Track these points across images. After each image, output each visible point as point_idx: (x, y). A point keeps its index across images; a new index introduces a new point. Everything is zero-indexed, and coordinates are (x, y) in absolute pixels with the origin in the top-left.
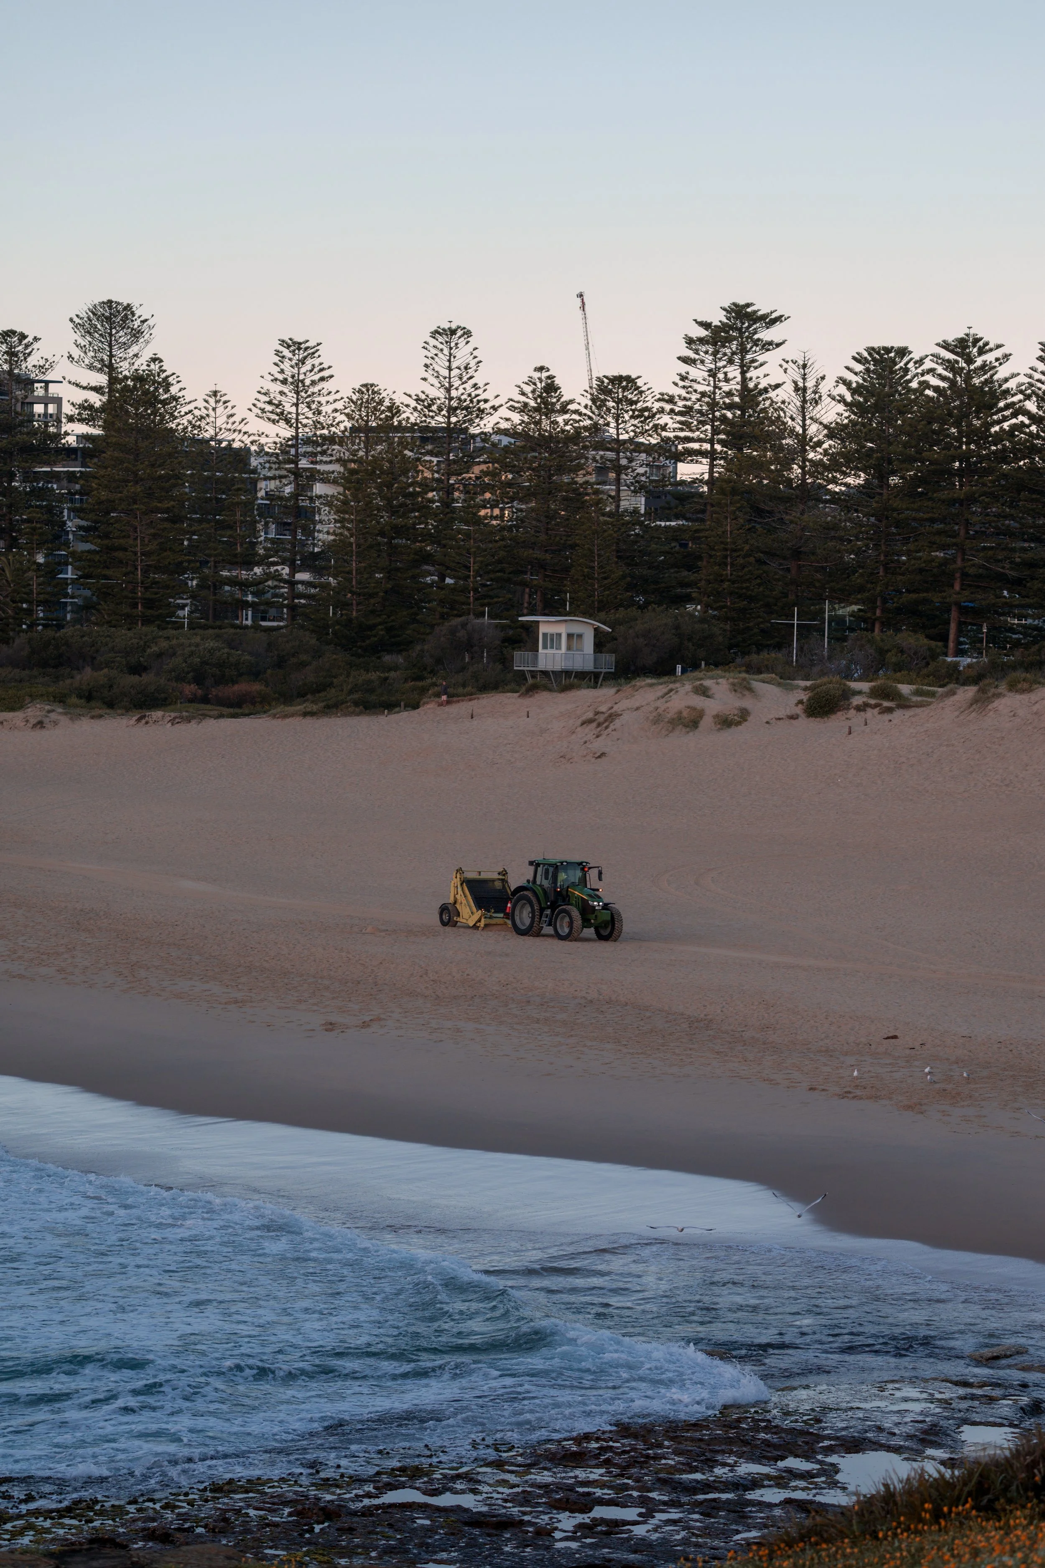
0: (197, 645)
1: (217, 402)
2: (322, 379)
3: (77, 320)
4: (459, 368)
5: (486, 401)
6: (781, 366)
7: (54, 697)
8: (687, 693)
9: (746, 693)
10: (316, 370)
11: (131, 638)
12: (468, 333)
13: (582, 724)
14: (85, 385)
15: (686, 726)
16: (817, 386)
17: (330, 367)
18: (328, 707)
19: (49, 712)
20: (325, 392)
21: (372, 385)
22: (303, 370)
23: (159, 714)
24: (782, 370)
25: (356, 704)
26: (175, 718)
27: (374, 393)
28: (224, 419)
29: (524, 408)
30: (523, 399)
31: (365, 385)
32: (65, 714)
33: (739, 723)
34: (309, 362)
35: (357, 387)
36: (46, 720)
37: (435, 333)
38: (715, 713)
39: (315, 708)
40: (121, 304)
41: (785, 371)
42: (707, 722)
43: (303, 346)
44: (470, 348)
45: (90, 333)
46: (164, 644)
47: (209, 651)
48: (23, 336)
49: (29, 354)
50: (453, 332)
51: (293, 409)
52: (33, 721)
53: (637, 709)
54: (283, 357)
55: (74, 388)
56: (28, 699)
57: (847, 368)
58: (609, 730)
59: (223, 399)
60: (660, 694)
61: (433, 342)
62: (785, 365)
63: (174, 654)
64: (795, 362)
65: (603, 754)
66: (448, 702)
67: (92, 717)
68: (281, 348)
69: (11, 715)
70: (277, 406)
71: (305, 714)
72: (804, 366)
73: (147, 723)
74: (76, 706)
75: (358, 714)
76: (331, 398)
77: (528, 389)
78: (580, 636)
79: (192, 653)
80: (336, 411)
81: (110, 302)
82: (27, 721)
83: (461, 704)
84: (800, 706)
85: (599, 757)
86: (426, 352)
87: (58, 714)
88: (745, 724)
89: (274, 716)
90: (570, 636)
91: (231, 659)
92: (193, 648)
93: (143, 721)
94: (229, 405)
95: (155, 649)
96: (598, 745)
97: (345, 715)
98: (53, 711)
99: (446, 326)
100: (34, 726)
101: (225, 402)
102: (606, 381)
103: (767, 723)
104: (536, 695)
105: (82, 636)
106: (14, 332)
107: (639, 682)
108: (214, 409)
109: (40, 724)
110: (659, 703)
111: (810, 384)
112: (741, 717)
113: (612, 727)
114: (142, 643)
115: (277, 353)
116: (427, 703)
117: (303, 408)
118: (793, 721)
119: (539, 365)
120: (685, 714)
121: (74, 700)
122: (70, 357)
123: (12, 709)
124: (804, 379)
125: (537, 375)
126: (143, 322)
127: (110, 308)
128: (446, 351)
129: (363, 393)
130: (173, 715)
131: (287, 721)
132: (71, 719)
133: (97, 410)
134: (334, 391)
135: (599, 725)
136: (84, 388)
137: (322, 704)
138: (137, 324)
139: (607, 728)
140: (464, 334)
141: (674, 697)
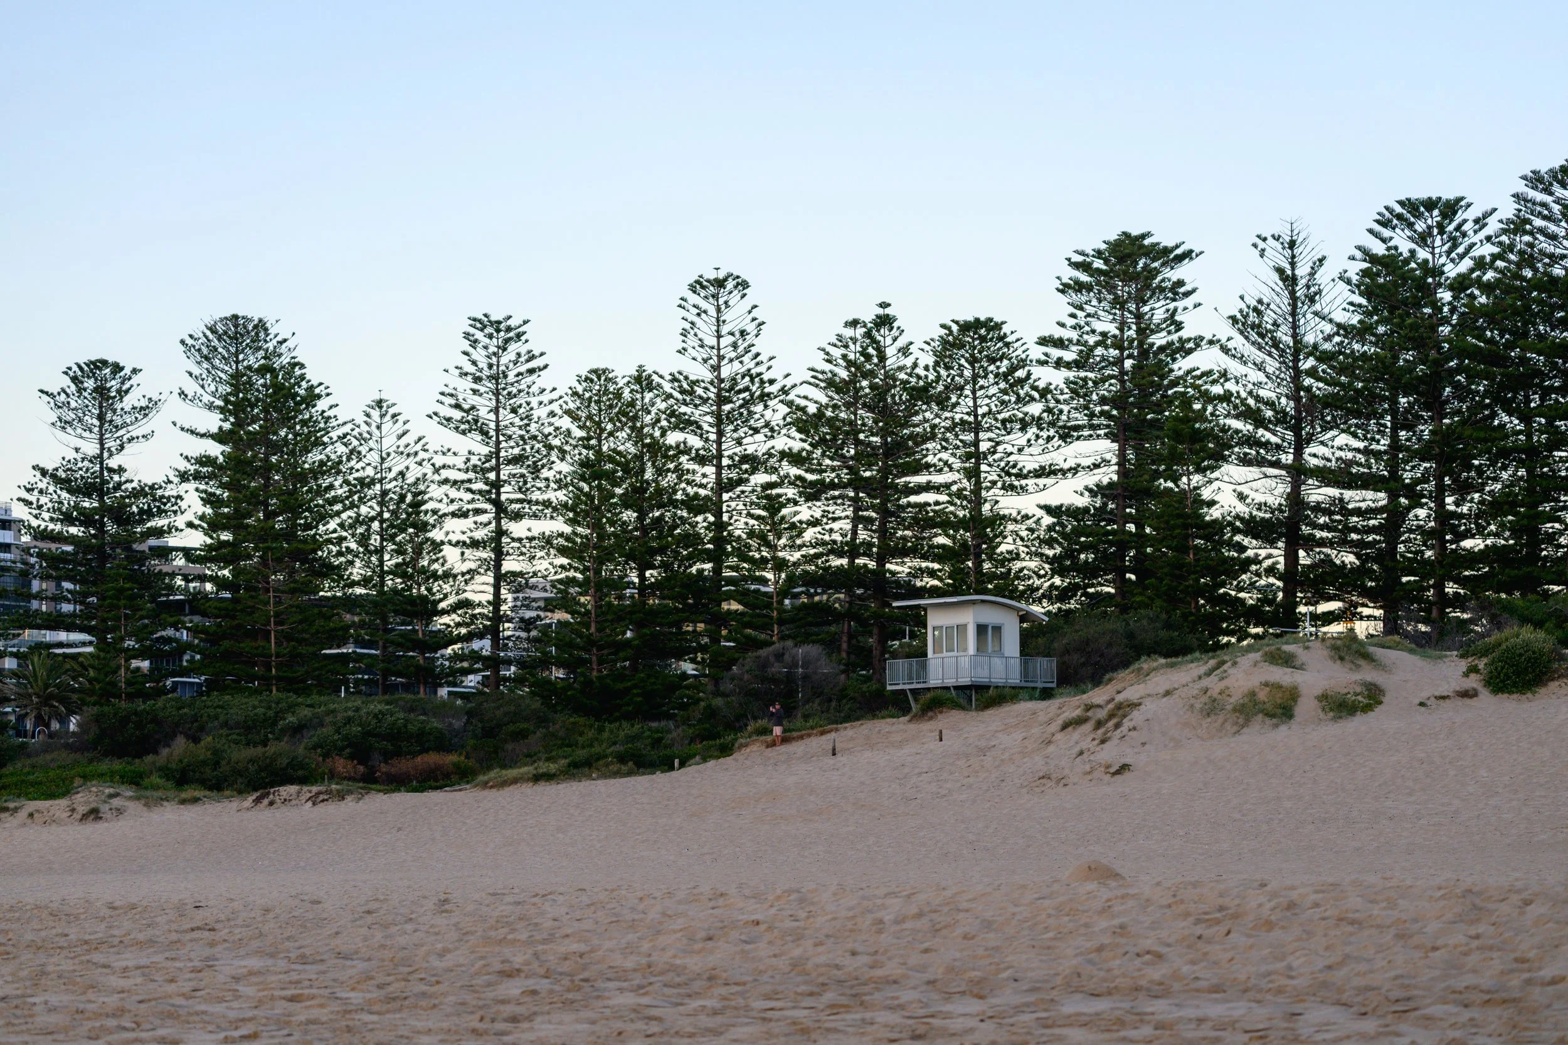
0: (357, 710)
1: (382, 416)
2: (531, 371)
3: (189, 341)
4: (732, 334)
5: (772, 382)
6: (1255, 246)
7: (122, 777)
8: (1255, 664)
9: (1362, 662)
10: (522, 359)
11: (255, 707)
12: (745, 285)
13: (1065, 726)
14: (203, 431)
15: (1270, 715)
16: (1312, 274)
17: (542, 354)
18: (575, 765)
19: (111, 796)
20: (535, 389)
21: (604, 371)
22: (504, 360)
23: (293, 789)
24: (1257, 253)
25: (622, 759)
26: (319, 793)
27: (608, 380)
28: (394, 438)
29: (831, 383)
30: (828, 367)
31: (595, 371)
32: (138, 798)
33: (1367, 708)
34: (513, 347)
35: (584, 373)
36: (104, 808)
37: (697, 286)
38: (1319, 692)
39: (553, 767)
40: (251, 320)
41: (1262, 253)
42: (1306, 707)
43: (502, 326)
44: (747, 304)
45: (207, 358)
46: (306, 712)
47: (376, 716)
48: (117, 368)
49: (127, 392)
50: (720, 283)
51: (492, 416)
52: (82, 809)
53: (1168, 693)
54: (476, 341)
55: (188, 436)
56: (78, 781)
57: (1371, 231)
58: (1124, 729)
59: (392, 411)
60: (1203, 669)
61: (693, 299)
62: (1261, 245)
63: (322, 725)
64: (1277, 238)
65: (1124, 768)
66: (785, 740)
67: (183, 802)
68: (472, 330)
69: (48, 803)
70: (467, 412)
71: (537, 778)
72: (1292, 244)
73: (271, 803)
74: (156, 788)
75: (630, 774)
76: (545, 398)
77: (837, 353)
78: (997, 629)
79: (349, 721)
80: (552, 414)
81: (235, 317)
82: (73, 810)
83: (807, 741)
84: (1473, 676)
85: (1118, 772)
86: (683, 313)
87: (126, 799)
88: (1378, 709)
89: (485, 785)
90: (981, 629)
91: (410, 726)
92: (350, 713)
93: (266, 801)
94: (401, 419)
95: (291, 719)
96: (1111, 753)
97: (605, 776)
98: (116, 795)
99: (712, 276)
100: (85, 817)
101: (394, 416)
102: (955, 328)
103: (1422, 704)
104: (940, 716)
105: (179, 709)
106: (105, 363)
107: (1145, 664)
108: (379, 427)
109: (94, 814)
110: (1206, 682)
111: (1302, 271)
112: (1369, 697)
113: (1127, 723)
114: (271, 713)
115: (467, 335)
116: (746, 745)
117: (506, 416)
118: (1467, 701)
119: (850, 319)
120: (1262, 695)
121: (155, 779)
122: (182, 394)
123: (52, 796)
124: (1293, 265)
125: (849, 333)
126: (281, 343)
127: (236, 326)
128: (712, 311)
129: (592, 381)
130: (315, 789)
131: (508, 791)
132: (146, 805)
133: (221, 467)
134: (549, 389)
135: (1099, 724)
136: (203, 436)
137: (563, 762)
138: (271, 346)
139: (1117, 726)
140: (738, 284)
141: (1231, 671)
